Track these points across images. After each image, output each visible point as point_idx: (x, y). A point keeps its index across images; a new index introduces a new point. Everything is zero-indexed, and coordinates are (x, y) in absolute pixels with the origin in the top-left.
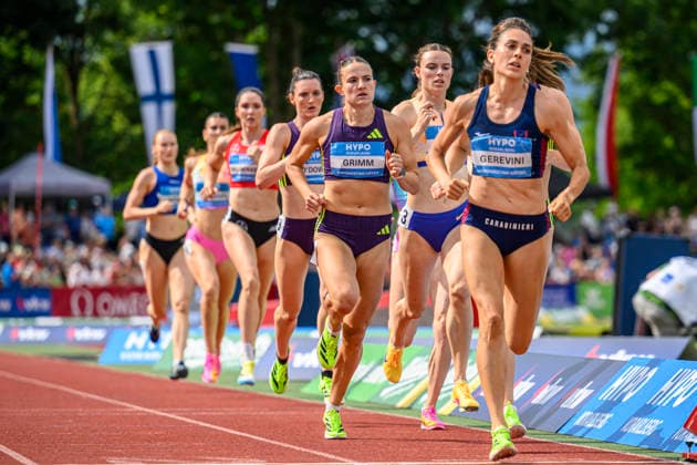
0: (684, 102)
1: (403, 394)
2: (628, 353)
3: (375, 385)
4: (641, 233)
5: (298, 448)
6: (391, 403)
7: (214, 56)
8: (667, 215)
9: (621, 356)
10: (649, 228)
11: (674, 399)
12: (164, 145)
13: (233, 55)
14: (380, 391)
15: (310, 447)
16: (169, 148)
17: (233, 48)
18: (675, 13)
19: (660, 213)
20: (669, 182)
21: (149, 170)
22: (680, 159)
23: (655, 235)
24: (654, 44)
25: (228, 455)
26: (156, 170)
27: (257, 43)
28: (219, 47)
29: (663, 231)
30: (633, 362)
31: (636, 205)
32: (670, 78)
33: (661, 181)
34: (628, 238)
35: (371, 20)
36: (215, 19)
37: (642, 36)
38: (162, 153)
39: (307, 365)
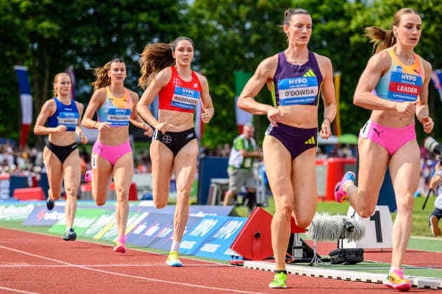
0: (232, 94)
1: (97, 233)
2: (204, 213)
3: (83, 228)
4: (211, 157)
5: (46, 258)
6: (91, 236)
7: (8, 71)
8: (223, 148)
9: (201, 214)
10: (215, 154)
11: (225, 235)
12: (63, 83)
13: (17, 71)
14: (86, 231)
15: (52, 258)
16: (66, 85)
17: (17, 68)
18: (228, 52)
19: (220, 146)
20: (224, 132)
21: (52, 100)
22: (229, 121)
23: (217, 157)
24: (217, 66)
25: (12, 262)
26: (57, 101)
27: (28, 65)
28: (10, 66)
29: (221, 155)
30: (207, 218)
31: (208, 144)
32: (224, 83)
33: (220, 131)
34: (204, 158)
35: (83, 55)
36: (8, 54)
37: (212, 63)
38: (61, 88)
39: (51, 219)
